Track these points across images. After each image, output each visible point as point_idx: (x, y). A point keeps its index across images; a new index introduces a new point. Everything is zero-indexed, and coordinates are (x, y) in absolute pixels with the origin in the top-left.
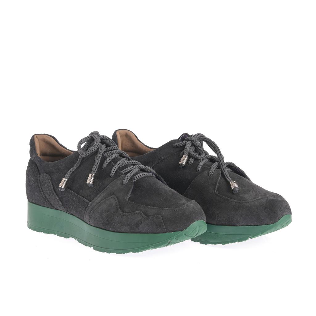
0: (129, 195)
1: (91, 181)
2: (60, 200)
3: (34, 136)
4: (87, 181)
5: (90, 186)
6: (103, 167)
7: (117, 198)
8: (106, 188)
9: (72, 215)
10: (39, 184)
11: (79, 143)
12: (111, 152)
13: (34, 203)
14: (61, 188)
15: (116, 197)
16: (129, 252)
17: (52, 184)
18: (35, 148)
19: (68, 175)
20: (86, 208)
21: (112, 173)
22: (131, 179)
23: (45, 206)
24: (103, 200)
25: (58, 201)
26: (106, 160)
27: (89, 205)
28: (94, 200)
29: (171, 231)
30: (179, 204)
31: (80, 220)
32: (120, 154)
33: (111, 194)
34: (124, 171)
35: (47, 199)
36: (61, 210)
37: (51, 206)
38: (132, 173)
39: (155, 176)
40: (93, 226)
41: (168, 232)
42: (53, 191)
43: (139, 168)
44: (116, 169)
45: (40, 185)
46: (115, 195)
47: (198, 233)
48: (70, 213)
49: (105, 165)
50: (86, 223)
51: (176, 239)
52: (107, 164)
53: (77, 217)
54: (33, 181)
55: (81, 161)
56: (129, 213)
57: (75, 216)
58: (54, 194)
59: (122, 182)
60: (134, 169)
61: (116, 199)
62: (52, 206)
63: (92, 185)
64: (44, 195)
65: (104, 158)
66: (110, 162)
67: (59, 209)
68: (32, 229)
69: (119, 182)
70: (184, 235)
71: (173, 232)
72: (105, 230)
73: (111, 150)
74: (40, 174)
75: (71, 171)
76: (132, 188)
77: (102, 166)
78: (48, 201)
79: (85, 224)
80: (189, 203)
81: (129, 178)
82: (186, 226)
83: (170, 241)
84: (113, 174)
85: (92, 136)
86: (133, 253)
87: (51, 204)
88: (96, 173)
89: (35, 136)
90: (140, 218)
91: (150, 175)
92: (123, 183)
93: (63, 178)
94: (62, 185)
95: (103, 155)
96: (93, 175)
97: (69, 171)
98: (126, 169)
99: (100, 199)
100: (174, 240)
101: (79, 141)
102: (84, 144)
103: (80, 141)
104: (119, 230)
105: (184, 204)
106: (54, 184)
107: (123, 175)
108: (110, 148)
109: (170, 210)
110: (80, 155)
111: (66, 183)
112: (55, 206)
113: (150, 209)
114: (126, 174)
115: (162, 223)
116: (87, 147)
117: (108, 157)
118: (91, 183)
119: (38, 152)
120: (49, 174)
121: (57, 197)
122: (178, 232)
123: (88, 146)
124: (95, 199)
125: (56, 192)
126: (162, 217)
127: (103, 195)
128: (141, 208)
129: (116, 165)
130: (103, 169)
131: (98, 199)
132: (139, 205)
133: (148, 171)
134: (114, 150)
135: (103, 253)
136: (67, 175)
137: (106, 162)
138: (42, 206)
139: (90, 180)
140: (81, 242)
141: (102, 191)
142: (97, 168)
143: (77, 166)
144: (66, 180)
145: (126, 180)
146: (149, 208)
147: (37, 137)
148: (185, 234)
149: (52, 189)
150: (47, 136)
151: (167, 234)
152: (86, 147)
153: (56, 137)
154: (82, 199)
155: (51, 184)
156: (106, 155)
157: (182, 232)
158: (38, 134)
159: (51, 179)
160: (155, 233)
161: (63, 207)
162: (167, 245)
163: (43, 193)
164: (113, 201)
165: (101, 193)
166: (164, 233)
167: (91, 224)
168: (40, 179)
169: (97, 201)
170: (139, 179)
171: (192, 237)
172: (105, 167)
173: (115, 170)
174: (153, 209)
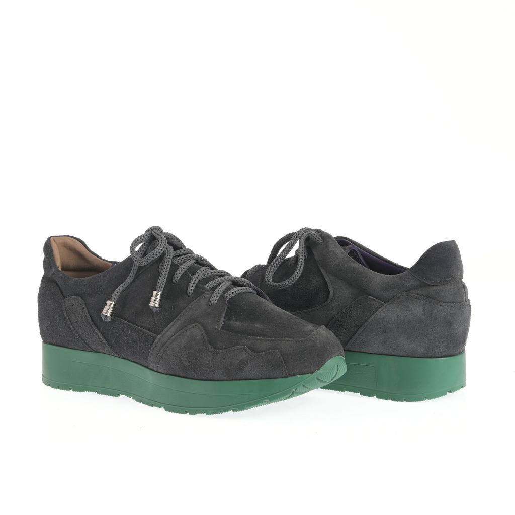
0: (222, 322)
1: (157, 302)
2: (103, 336)
3: (49, 239)
4: (150, 303)
5: (154, 310)
6: (174, 281)
7: (203, 326)
8: (182, 313)
9: (125, 358)
10: (65, 314)
11: (132, 244)
12: (182, 257)
13: (54, 345)
14: (106, 316)
15: (200, 326)
16: (227, 410)
17: (88, 312)
18: (54, 257)
19: (116, 295)
20: (151, 345)
21: (189, 289)
22: (222, 297)
23: (76, 347)
24: (180, 331)
25: (100, 339)
26: (178, 269)
27: (156, 341)
28: (164, 332)
29: (297, 375)
30: (304, 331)
31: (139, 366)
32: (196, 260)
33: (192, 321)
34: (208, 285)
35: (80, 336)
36: (103, 353)
37: (87, 348)
38: (222, 288)
39: (256, 292)
40: (163, 373)
41: (291, 376)
42: (91, 323)
43: (231, 281)
44: (196, 282)
45: (67, 315)
46: (200, 323)
47: (335, 376)
48: (120, 357)
49: (177, 277)
50: (151, 369)
51: (304, 386)
52: (180, 275)
53: (134, 362)
54: (54, 309)
55: (137, 273)
56: (226, 348)
57: (129, 360)
58: (92, 327)
59: (209, 301)
60: (224, 281)
61: (202, 329)
62: (90, 347)
63: (158, 309)
64: (75, 330)
65: (174, 267)
66: (185, 273)
67: (101, 351)
68: (52, 387)
69: (203, 302)
70: (316, 379)
71: (298, 376)
72: (186, 378)
73: (183, 255)
74: (65, 297)
75: (120, 289)
76: (226, 310)
77: (172, 279)
78: (82, 339)
79: (148, 371)
80: (319, 330)
81: (219, 295)
82: (319, 365)
83: (294, 390)
84: (191, 290)
85: (152, 233)
86: (233, 412)
87: (86, 343)
88: (164, 290)
89: (52, 239)
90: (243, 355)
91: (249, 290)
92: (210, 304)
93: (108, 301)
94: (108, 312)
95: (172, 262)
96: (160, 293)
97: (117, 290)
98: (211, 283)
99: (173, 330)
100: (300, 389)
101: (131, 242)
102: (140, 246)
103: (134, 241)
104: (210, 377)
105: (311, 331)
106: (91, 311)
107: (209, 291)
108: (180, 251)
109: (292, 341)
110: (135, 262)
111: (113, 308)
112: (93, 347)
113: (259, 341)
114: (214, 289)
115: (281, 361)
116: (145, 250)
117: (180, 265)
118: (157, 305)
119: (58, 263)
120: (82, 297)
121: (97, 331)
122: (307, 375)
123: (147, 250)
124: (166, 330)
125: (95, 324)
126: (281, 352)
127: (178, 323)
128: (244, 341)
129: (195, 277)
130: (174, 283)
131: (170, 330)
132: (240, 335)
133: (245, 284)
134: (186, 254)
135: (183, 415)
136: (113, 296)
137: (178, 272)
138: (71, 348)
139: (155, 301)
140: (141, 402)
141: (176, 317)
142: (165, 282)
143: (130, 281)
144: (113, 303)
145: (215, 298)
146: (257, 340)
147: (54, 241)
148: (318, 379)
149: (89, 319)
150: (70, 238)
151: (290, 378)
152: (143, 251)
153: (83, 240)
154: (143, 332)
155: (86, 311)
156: (176, 262)
157: (313, 374)
158: (56, 236)
159: (85, 304)
160: (270, 379)
161: (108, 346)
162: (289, 397)
163: (73, 327)
164: (197, 332)
165: (174, 321)
166: (284, 377)
167: (161, 371)
168: (67, 305)
169: (169, 334)
170: (233, 297)
171: (326, 382)
172: (177, 279)
173: (195, 285)
174: (265, 340)
